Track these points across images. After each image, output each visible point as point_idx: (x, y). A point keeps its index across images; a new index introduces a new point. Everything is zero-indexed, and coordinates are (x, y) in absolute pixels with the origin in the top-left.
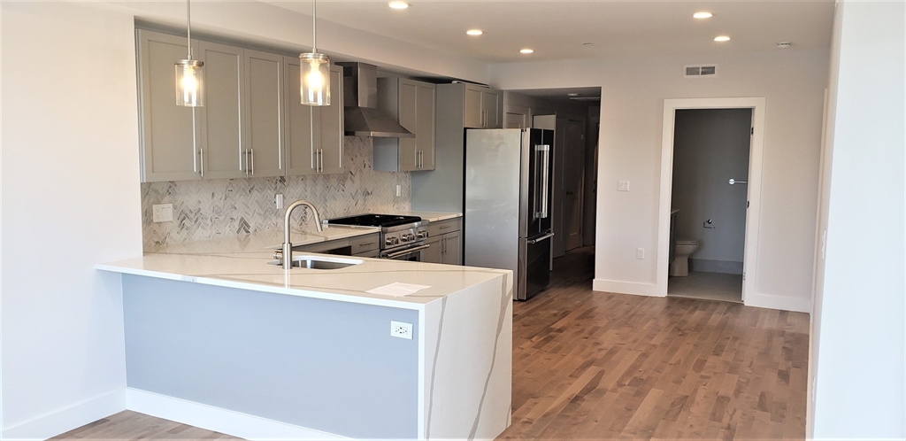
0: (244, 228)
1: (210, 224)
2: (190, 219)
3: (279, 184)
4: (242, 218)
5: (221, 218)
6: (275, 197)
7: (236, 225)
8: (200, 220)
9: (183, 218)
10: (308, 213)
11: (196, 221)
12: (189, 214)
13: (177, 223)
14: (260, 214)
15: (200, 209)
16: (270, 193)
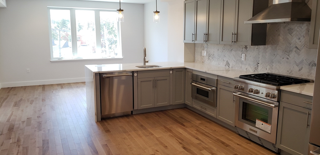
0: (228, 65)
1: (217, 60)
2: (211, 57)
3: (244, 49)
4: (227, 61)
5: (220, 59)
6: (242, 55)
7: (225, 63)
8: (214, 58)
9: (209, 56)
10: (259, 66)
11: (213, 58)
12: (211, 55)
13: (208, 57)
14: (234, 61)
15: (214, 54)
16: (240, 53)
